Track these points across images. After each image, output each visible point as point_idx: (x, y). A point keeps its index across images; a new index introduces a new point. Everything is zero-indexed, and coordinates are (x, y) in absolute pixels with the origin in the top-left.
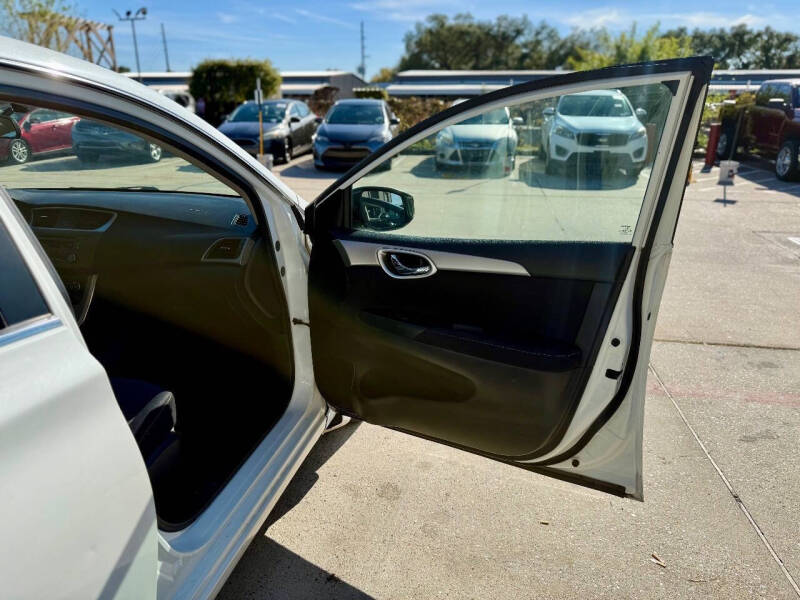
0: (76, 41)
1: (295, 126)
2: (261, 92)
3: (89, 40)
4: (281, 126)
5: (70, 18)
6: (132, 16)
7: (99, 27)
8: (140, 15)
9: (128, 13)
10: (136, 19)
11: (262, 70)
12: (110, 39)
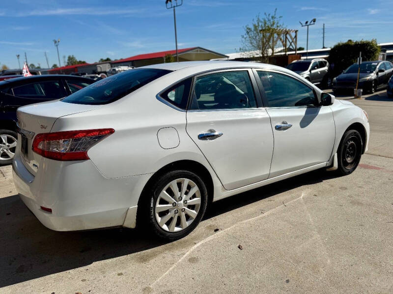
0: (281, 39)
1: (380, 74)
2: (361, 58)
3: (286, 37)
4: (372, 74)
5: (280, 30)
6: (308, 23)
7: (292, 32)
8: (312, 23)
9: (307, 23)
10: (310, 25)
11: (369, 45)
12: (296, 37)
